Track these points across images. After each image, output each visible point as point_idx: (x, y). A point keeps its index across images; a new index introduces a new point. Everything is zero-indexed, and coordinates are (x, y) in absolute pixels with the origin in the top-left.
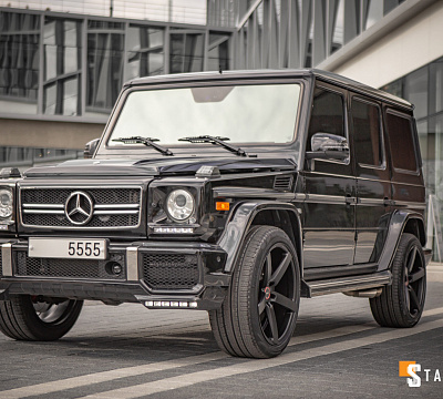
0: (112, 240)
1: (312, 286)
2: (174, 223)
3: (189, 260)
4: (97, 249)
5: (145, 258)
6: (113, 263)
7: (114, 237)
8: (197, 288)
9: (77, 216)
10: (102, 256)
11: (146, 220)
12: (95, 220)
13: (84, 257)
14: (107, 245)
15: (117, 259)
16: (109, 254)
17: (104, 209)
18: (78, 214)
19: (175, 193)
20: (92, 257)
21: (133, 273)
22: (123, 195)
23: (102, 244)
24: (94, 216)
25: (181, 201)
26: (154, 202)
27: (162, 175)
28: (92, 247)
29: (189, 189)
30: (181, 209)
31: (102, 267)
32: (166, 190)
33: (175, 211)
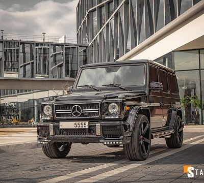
0: (90, 122)
1: (154, 135)
2: (111, 115)
3: (118, 127)
4: (85, 125)
5: (103, 127)
6: (91, 130)
7: (90, 120)
8: (121, 137)
9: (76, 114)
10: (87, 127)
11: (102, 114)
12: (83, 115)
13: (80, 128)
14: (89, 124)
15: (92, 128)
16: (90, 126)
17: (86, 111)
18: (76, 113)
19: (111, 104)
20: (84, 128)
21: (98, 132)
22: (92, 105)
23: (87, 123)
25: (114, 107)
26: (104, 107)
27: (106, 98)
28: (83, 124)
29: (116, 103)
30: (114, 110)
31: (87, 131)
32: (108, 103)
33: (111, 111)
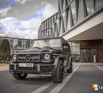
0: (35, 64)
2: (46, 60)
3: (49, 67)
4: (32, 65)
5: (41, 67)
6: (35, 68)
8: (51, 72)
9: (28, 59)
10: (33, 67)
11: (41, 60)
13: (29, 67)
14: (34, 64)
15: (35, 67)
17: (33, 58)
19: (46, 55)
20: (31, 67)
21: (39, 70)
22: (36, 55)
24: (31, 59)
25: (47, 56)
26: (42, 56)
27: (43, 52)
28: (31, 65)
29: (49, 54)
30: (47, 58)
31: (33, 69)
32: (44, 54)
33: (46, 58)
